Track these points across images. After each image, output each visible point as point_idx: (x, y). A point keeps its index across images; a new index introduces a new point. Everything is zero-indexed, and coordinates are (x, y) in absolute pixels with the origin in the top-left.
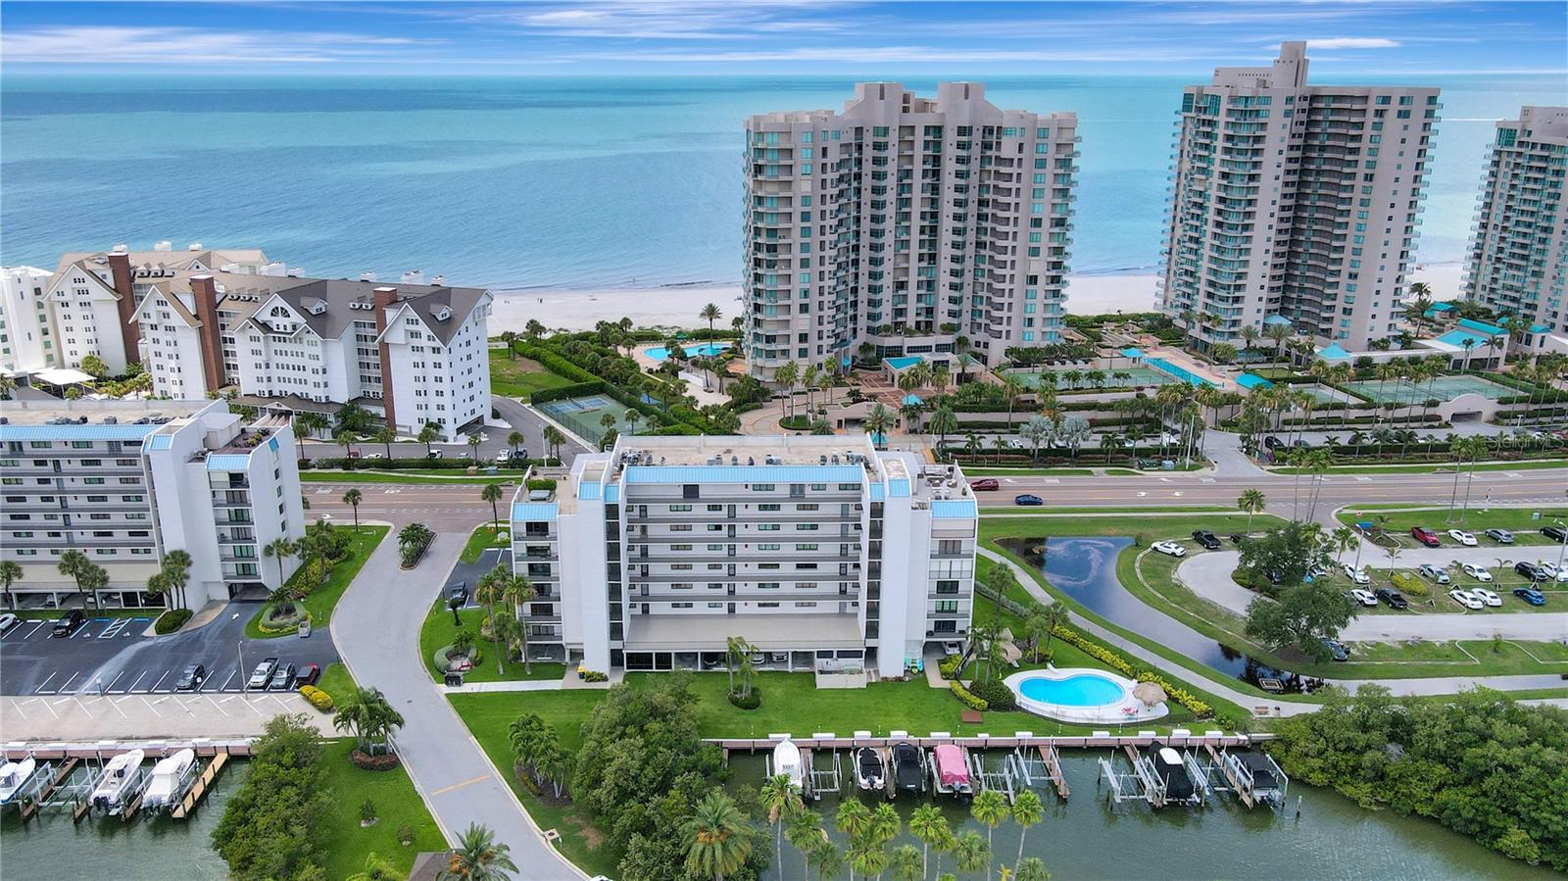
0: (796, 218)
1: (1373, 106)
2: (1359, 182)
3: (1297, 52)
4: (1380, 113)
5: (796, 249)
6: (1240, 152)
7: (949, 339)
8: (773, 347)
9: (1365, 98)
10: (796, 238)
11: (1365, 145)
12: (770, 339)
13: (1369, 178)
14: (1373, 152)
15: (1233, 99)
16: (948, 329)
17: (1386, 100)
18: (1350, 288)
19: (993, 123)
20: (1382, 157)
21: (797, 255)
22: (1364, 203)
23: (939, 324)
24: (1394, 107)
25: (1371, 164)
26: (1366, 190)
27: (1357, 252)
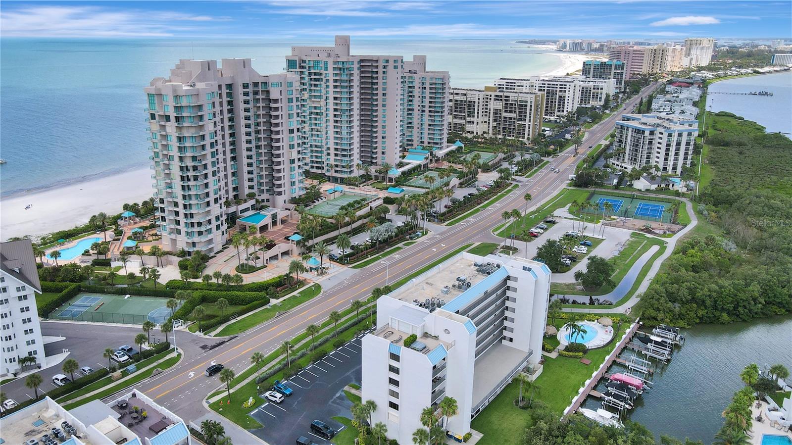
0: (208, 147)
1: (381, 64)
2: (380, 97)
3: (346, 40)
4: (385, 67)
5: (209, 166)
6: (342, 87)
7: (253, 202)
8: (203, 229)
9: (377, 61)
10: (209, 160)
11: (380, 81)
12: (199, 224)
13: (384, 95)
14: (385, 84)
15: (335, 63)
16: (251, 196)
17: (387, 61)
18: (384, 143)
19: (260, 80)
20: (388, 86)
21: (210, 170)
22: (384, 106)
23: (246, 194)
24: (391, 64)
25: (384, 89)
26: (384, 100)
27: (384, 127)
